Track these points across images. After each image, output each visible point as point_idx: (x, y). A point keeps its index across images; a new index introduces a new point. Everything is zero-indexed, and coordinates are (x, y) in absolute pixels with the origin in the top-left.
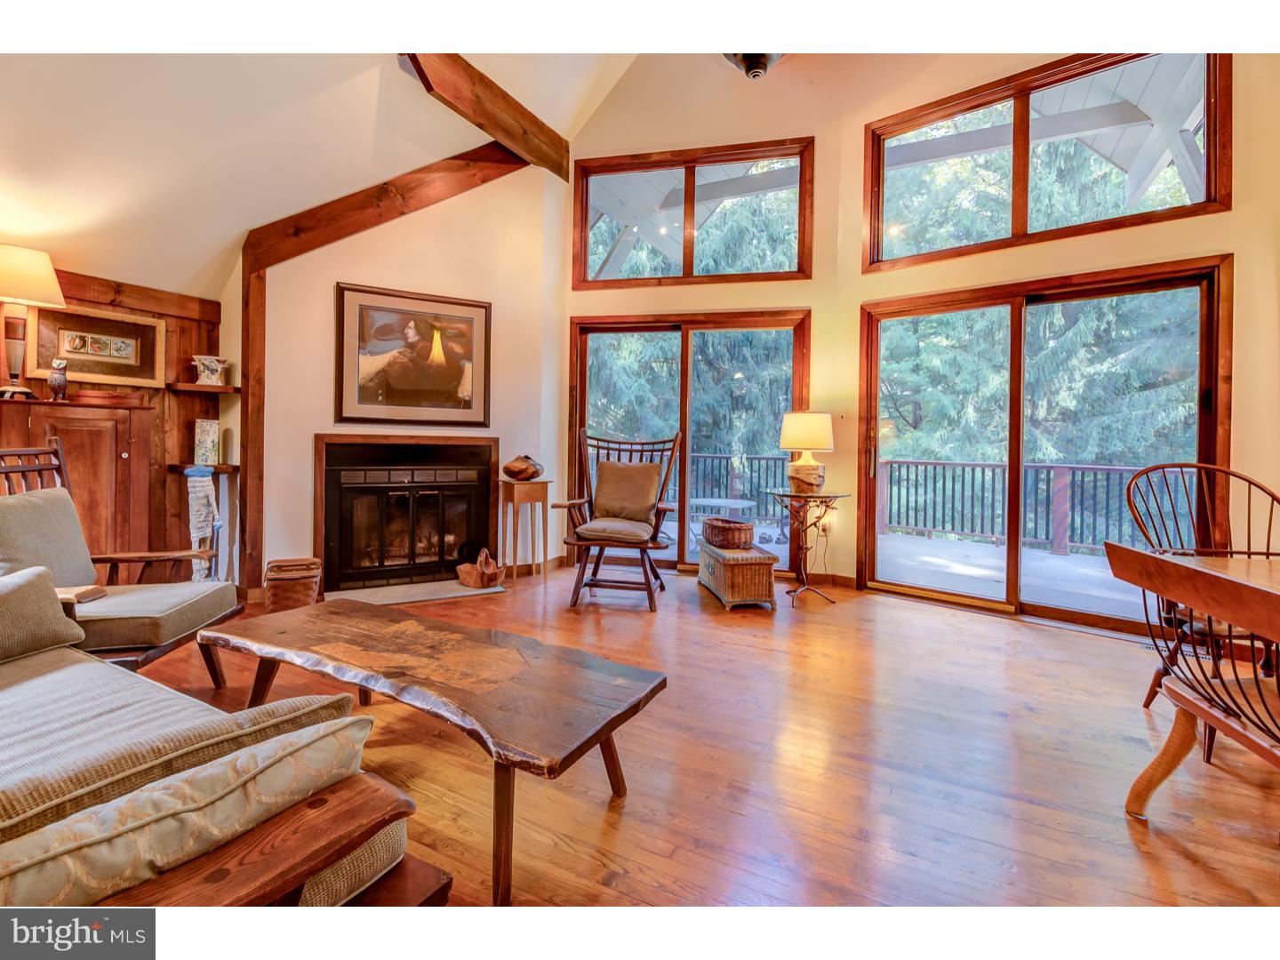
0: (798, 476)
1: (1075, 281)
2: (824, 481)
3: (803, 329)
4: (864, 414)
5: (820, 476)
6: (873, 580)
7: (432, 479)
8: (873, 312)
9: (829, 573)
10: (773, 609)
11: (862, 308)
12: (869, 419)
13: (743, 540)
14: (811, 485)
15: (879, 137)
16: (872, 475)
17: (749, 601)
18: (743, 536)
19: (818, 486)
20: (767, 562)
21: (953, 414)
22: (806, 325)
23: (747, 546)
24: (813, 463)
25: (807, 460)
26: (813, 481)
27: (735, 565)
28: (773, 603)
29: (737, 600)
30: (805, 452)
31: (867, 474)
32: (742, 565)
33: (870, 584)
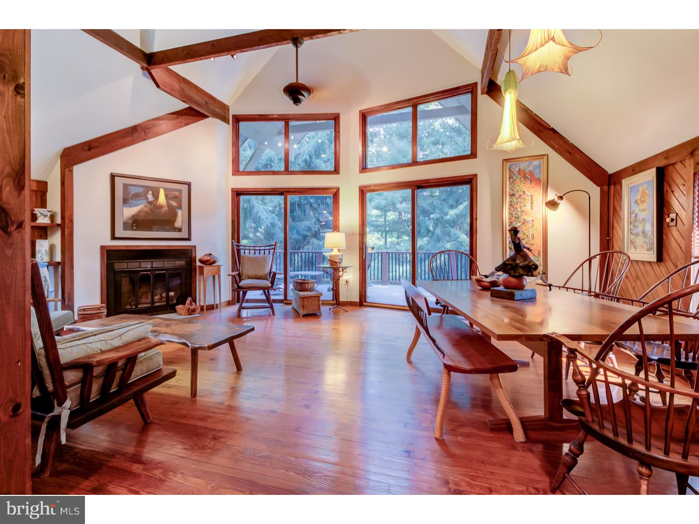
0: (332, 259)
1: (431, 181)
2: (342, 261)
3: (336, 195)
4: (361, 233)
5: (340, 259)
6: (366, 302)
7: (162, 266)
8: (363, 189)
9: (349, 300)
10: (320, 315)
11: (360, 188)
12: (363, 234)
13: (309, 287)
14: (337, 262)
15: (365, 116)
16: (364, 258)
17: (310, 312)
18: (309, 285)
19: (339, 263)
20: (318, 295)
22: (338, 193)
23: (311, 290)
24: (338, 253)
25: (335, 252)
26: (337, 261)
27: (304, 297)
28: (320, 313)
29: (305, 312)
30: (334, 249)
31: (362, 258)
32: (307, 297)
33: (364, 304)
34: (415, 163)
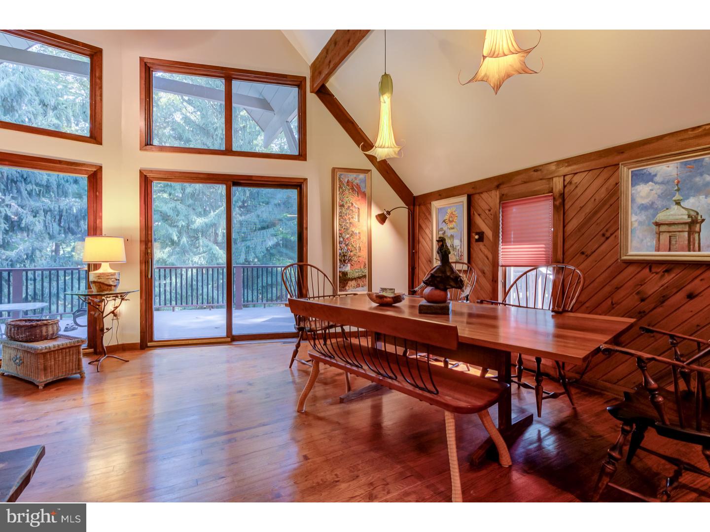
0: (99, 280)
2: (119, 283)
4: (143, 239)
5: (116, 280)
6: (152, 341)
8: (148, 175)
9: (120, 343)
10: (82, 377)
11: (140, 171)
12: (147, 241)
13: (50, 332)
14: (110, 286)
15: (149, 68)
16: (149, 277)
17: (61, 376)
18: (50, 329)
19: (115, 286)
20: (76, 344)
21: (176, 238)
22: (98, 176)
23: (54, 337)
24: (110, 271)
25: (105, 269)
26: (111, 283)
27: (47, 352)
28: (81, 373)
29: (50, 379)
30: (103, 264)
31: (146, 276)
32: (53, 351)
33: (149, 344)
34: (228, 151)
